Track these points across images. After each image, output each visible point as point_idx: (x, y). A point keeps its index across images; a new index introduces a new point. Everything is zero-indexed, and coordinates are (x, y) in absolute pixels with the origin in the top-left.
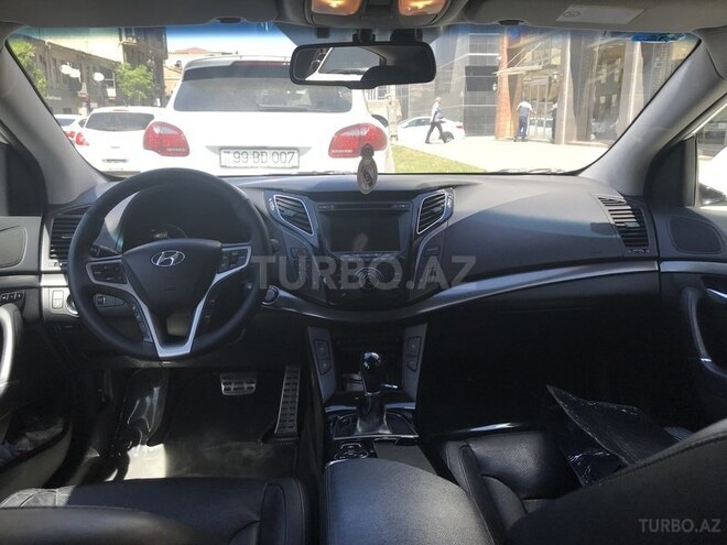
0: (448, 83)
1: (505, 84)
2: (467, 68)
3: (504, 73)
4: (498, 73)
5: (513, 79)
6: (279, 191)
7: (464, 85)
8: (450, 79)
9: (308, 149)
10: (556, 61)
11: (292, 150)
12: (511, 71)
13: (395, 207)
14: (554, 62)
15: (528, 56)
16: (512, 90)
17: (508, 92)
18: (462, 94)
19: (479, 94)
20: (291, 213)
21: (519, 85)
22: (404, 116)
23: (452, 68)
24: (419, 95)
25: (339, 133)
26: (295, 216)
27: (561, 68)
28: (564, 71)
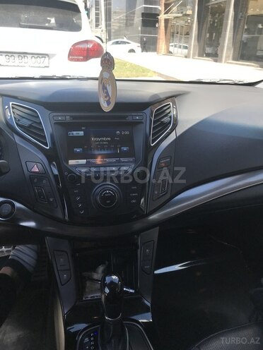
0: (131, 22)
1: (162, 24)
2: (142, 14)
3: (162, 17)
4: (159, 17)
5: (167, 21)
6: (15, 98)
7: (140, 23)
8: (133, 20)
9: (54, 55)
10: (189, 12)
11: (44, 55)
12: (166, 16)
13: (129, 119)
14: (188, 13)
15: (175, 9)
16: (166, 27)
17: (164, 28)
18: (140, 29)
19: (148, 29)
20: (26, 123)
21: (169, 25)
22: (110, 39)
23: (134, 14)
24: (116, 28)
25: (74, 45)
26: (30, 126)
27: (192, 16)
28: (193, 18)
